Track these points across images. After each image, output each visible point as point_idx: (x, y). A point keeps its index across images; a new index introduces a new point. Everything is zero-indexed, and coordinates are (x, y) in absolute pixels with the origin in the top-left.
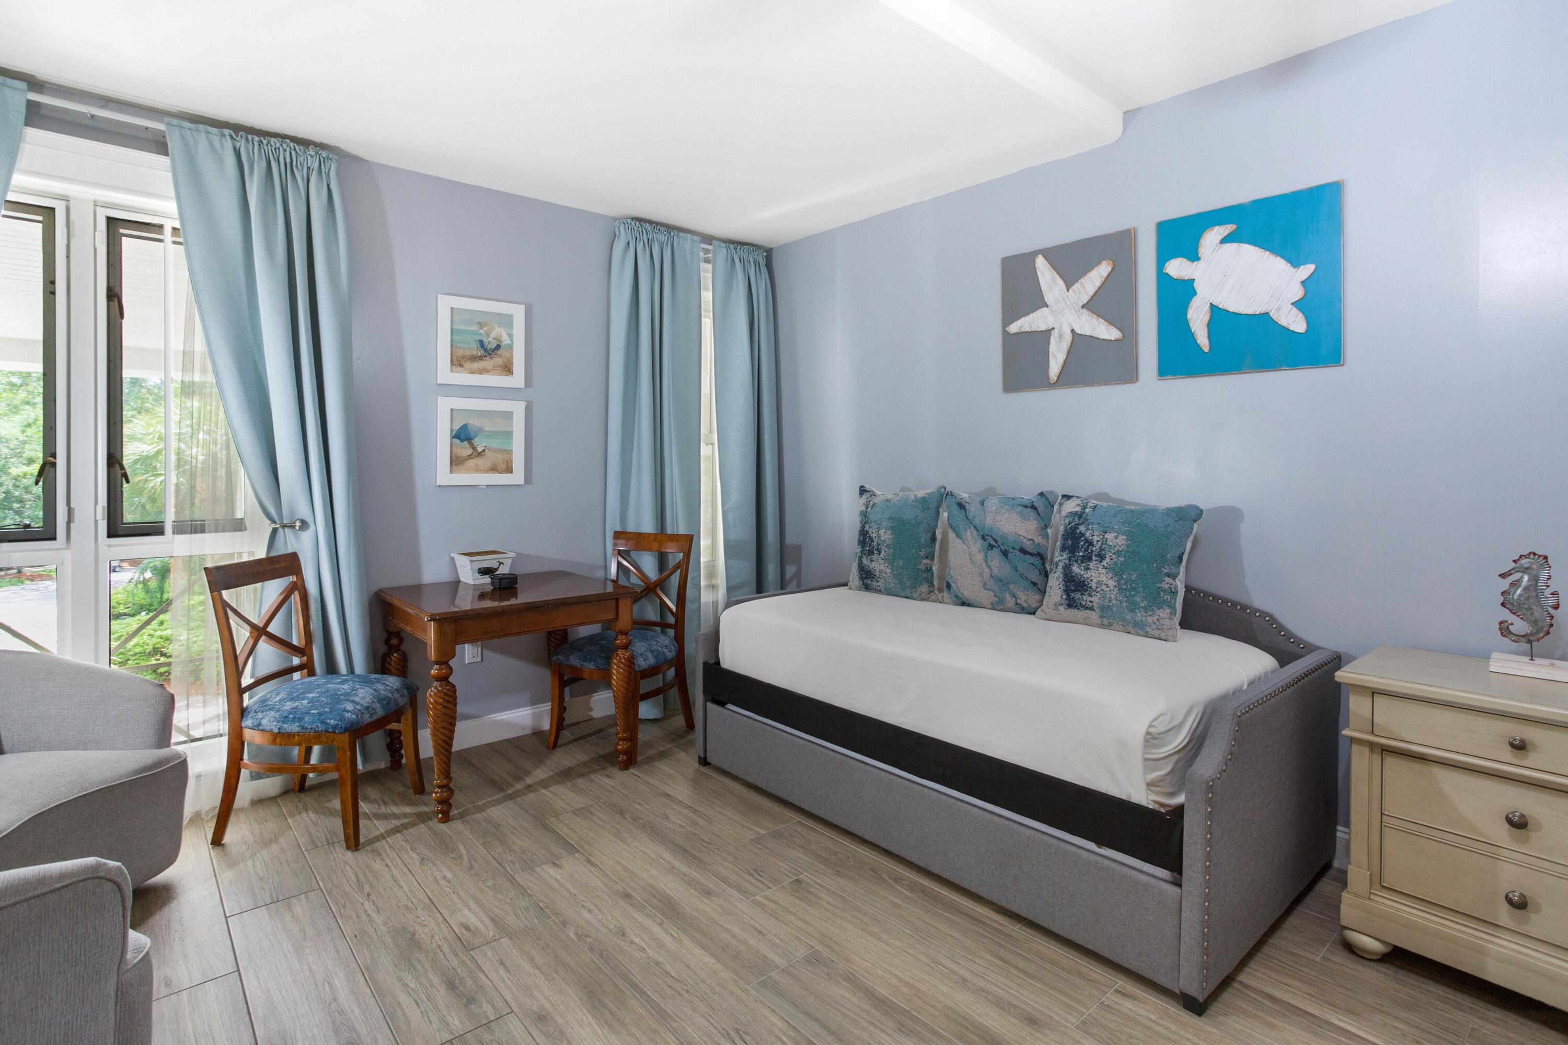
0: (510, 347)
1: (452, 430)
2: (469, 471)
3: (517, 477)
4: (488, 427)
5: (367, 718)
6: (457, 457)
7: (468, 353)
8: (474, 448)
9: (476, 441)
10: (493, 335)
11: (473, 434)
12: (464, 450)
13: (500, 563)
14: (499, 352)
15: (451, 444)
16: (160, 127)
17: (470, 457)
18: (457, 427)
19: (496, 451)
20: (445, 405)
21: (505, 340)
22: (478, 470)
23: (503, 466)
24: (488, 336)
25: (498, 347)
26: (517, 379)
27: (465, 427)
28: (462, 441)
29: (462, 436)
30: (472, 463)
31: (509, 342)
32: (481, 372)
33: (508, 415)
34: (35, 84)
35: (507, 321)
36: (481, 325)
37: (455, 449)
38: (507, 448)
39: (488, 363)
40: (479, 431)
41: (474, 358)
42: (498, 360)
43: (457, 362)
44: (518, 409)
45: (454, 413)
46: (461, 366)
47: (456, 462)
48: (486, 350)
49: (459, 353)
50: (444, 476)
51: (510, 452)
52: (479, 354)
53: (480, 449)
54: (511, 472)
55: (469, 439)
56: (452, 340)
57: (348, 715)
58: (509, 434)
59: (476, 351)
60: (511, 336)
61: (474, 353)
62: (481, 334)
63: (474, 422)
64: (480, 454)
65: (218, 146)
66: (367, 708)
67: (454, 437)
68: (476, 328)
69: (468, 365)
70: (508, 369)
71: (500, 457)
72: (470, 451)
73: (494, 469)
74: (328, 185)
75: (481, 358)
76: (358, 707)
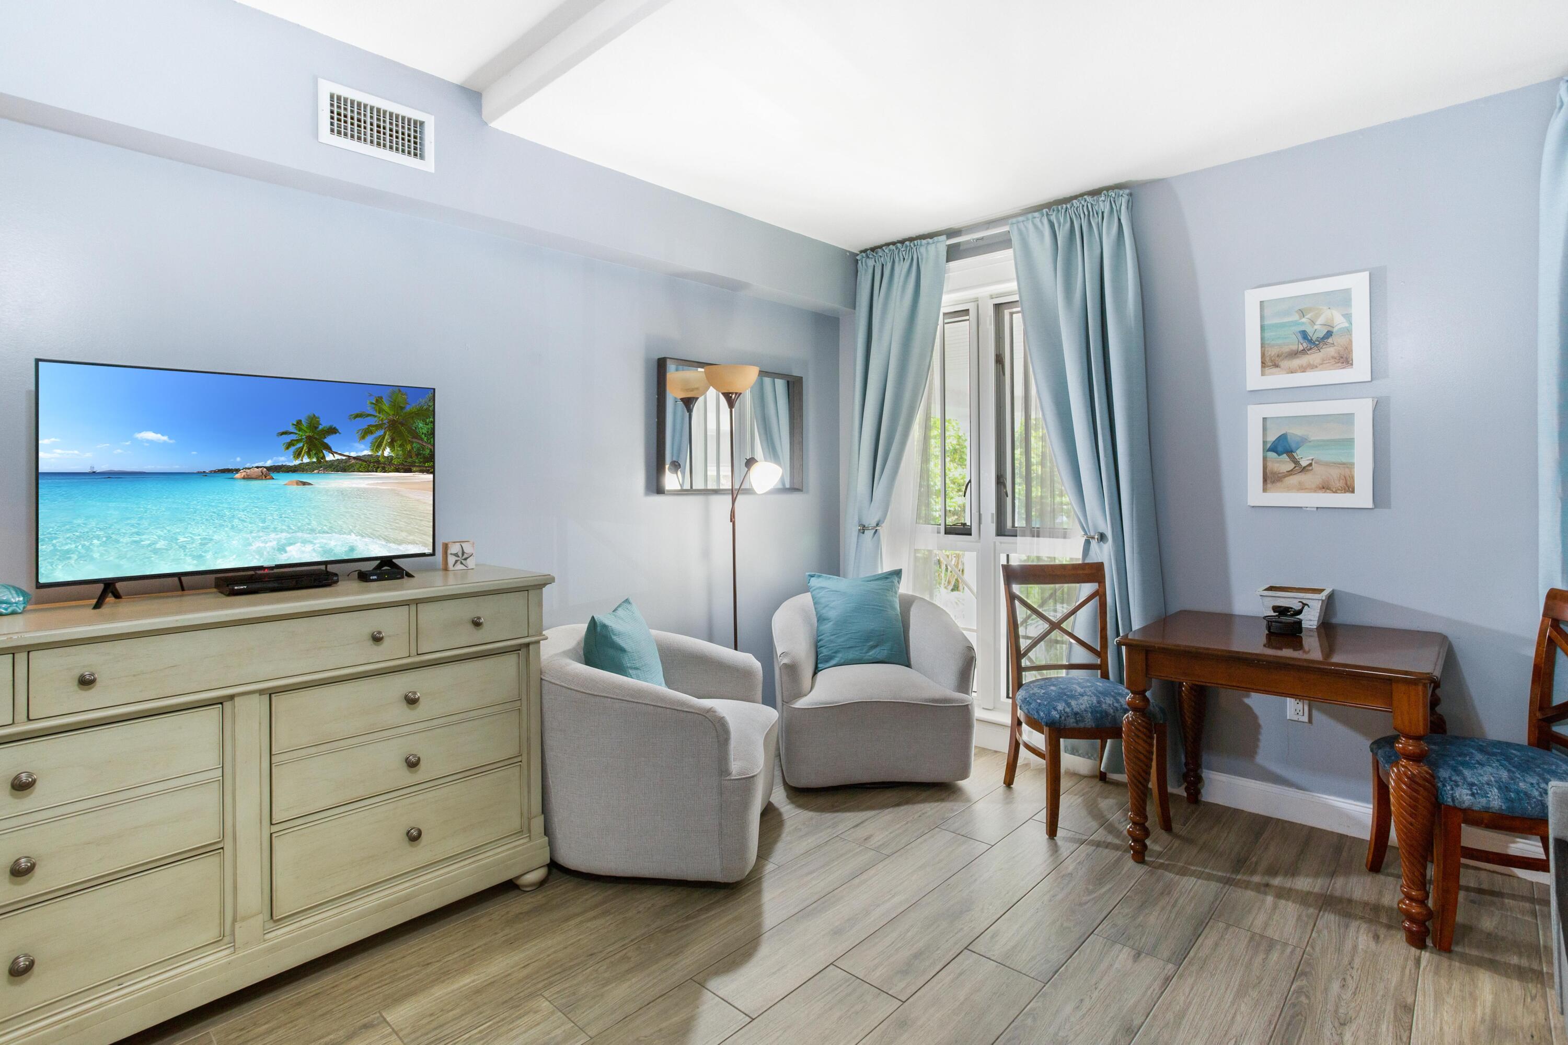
0: (1348, 331)
1: (1265, 443)
2: (1289, 489)
3: (1363, 497)
4: (1315, 435)
5: (1071, 722)
6: (1273, 473)
7: (1286, 349)
8: (1296, 462)
9: (1298, 454)
10: (1320, 321)
11: (1293, 446)
12: (1283, 464)
13: (1304, 605)
14: (1330, 340)
15: (1265, 459)
17: (1291, 473)
18: (1272, 438)
19: (1327, 464)
20: (1255, 414)
21: (1339, 322)
22: (1301, 488)
23: (1341, 484)
24: (1313, 322)
25: (1329, 334)
26: (1360, 370)
27: (1283, 438)
28: (1279, 455)
29: (1280, 449)
30: (1294, 480)
31: (1347, 325)
32: (1303, 369)
33: (1348, 419)
35: (1343, 299)
36: (1302, 313)
37: (1269, 464)
38: (1344, 460)
39: (1314, 357)
40: (1303, 441)
41: (1294, 354)
42: (1329, 351)
43: (1269, 362)
44: (1362, 411)
45: (1268, 423)
46: (1276, 366)
47: (1270, 479)
48: (1310, 341)
49: (1272, 352)
50: (1256, 495)
51: (1350, 466)
52: (1301, 348)
53: (1304, 463)
54: (1353, 492)
55: (1289, 452)
56: (1262, 339)
57: (1054, 713)
58: (1348, 443)
59: (1295, 343)
60: (1348, 317)
61: (1294, 347)
62: (1303, 323)
63: (1295, 431)
64: (1304, 469)
66: (1076, 714)
67: (1270, 450)
68: (1296, 317)
69: (1285, 364)
70: (1345, 360)
71: (1335, 473)
72: (1292, 466)
73: (1325, 487)
75: (1304, 352)
76: (1068, 710)
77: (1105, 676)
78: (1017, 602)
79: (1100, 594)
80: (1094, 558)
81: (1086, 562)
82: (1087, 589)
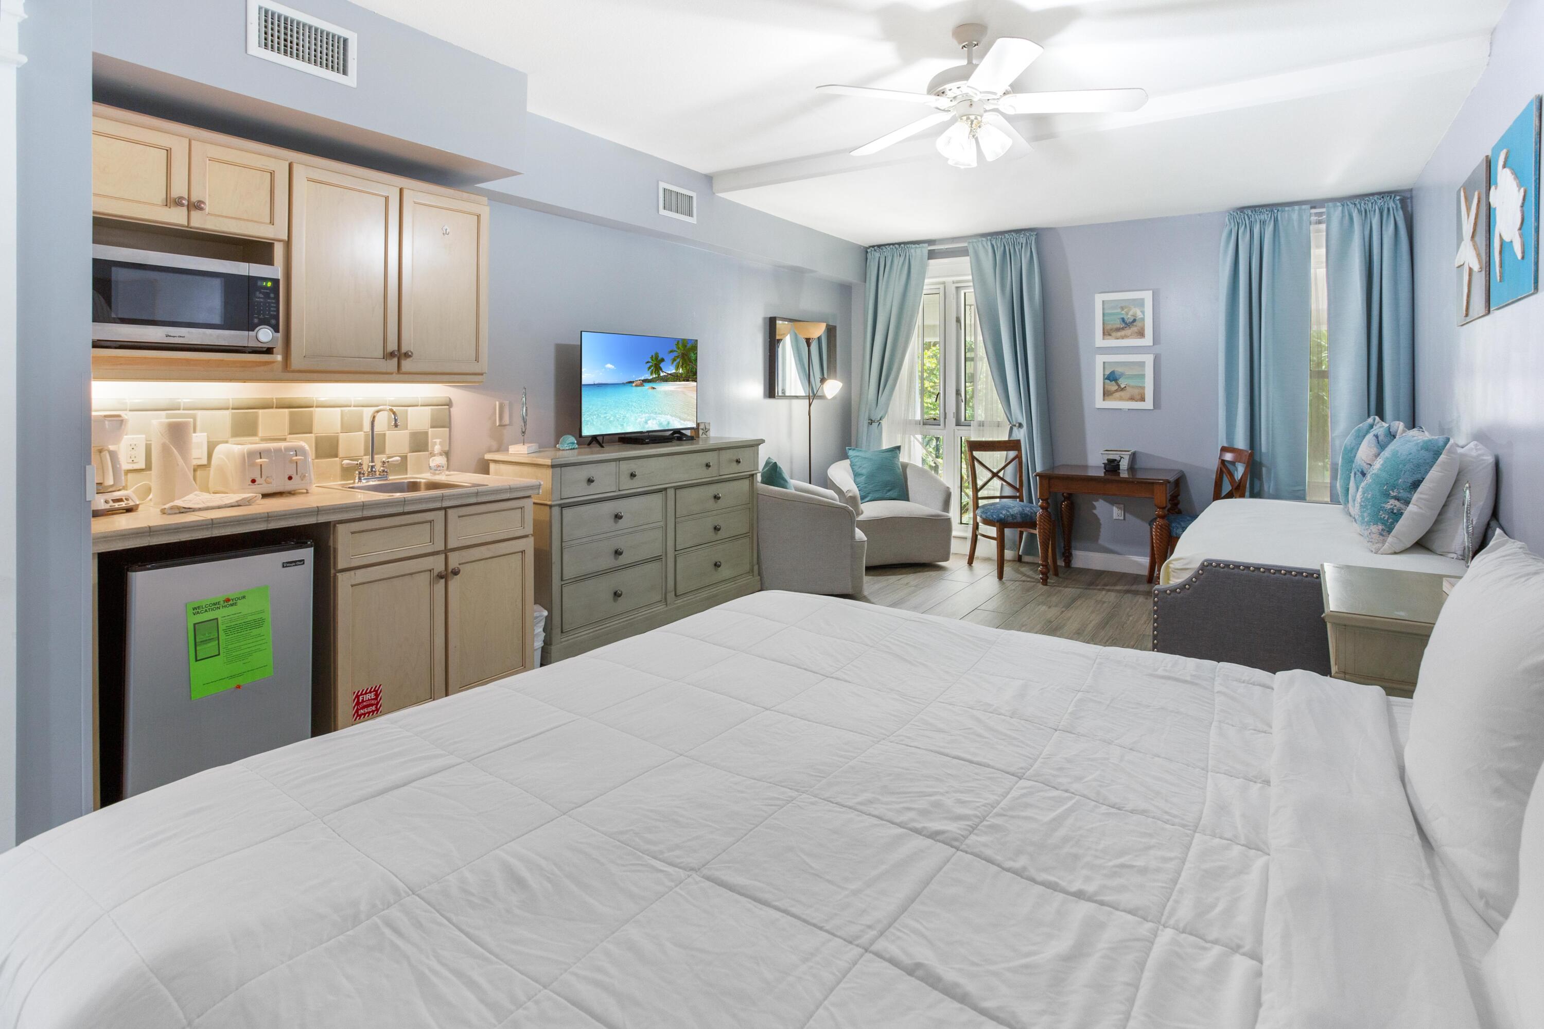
0: (1143, 320)
1: (1104, 375)
2: (1115, 399)
3: (1148, 404)
4: (1129, 372)
6: (1108, 391)
7: (1115, 327)
8: (1119, 386)
9: (1120, 381)
10: (1131, 313)
11: (1118, 377)
12: (1113, 387)
13: (1121, 458)
14: (1135, 324)
15: (1104, 383)
16: (966, 244)
17: (1116, 391)
18: (1107, 373)
19: (1133, 387)
20: (1100, 359)
21: (1139, 315)
22: (1121, 399)
23: (1138, 397)
24: (1127, 314)
25: (1134, 321)
26: (1148, 340)
27: (1113, 373)
28: (1111, 381)
29: (1111, 378)
30: (1117, 395)
31: (1142, 316)
32: (1123, 337)
33: (1142, 364)
34: (930, 242)
35: (1141, 303)
36: (1122, 308)
37: (1106, 386)
38: (1141, 385)
39: (1128, 332)
40: (1122, 375)
41: (1118, 330)
42: (1134, 329)
43: (1107, 333)
44: (1149, 359)
45: (1106, 364)
46: (1110, 335)
47: (1106, 394)
48: (1126, 323)
49: (1108, 327)
50: (1100, 403)
51: (1143, 388)
52: (1122, 327)
53: (1122, 386)
54: (1144, 401)
55: (1116, 380)
56: (1103, 320)
58: (1143, 376)
59: (1118, 324)
60: (1143, 312)
61: (1118, 326)
62: (1122, 314)
63: (1119, 370)
64: (1122, 389)
65: (986, 245)
67: (1106, 379)
68: (1119, 310)
69: (1114, 334)
70: (1141, 334)
71: (1136, 391)
72: (1116, 387)
73: (1132, 399)
74: (1031, 249)
75: (1123, 329)
77: (1022, 500)
78: (976, 463)
79: (1018, 457)
80: (1014, 437)
81: (1011, 439)
82: (1012, 454)
